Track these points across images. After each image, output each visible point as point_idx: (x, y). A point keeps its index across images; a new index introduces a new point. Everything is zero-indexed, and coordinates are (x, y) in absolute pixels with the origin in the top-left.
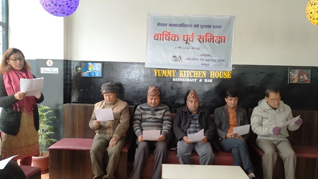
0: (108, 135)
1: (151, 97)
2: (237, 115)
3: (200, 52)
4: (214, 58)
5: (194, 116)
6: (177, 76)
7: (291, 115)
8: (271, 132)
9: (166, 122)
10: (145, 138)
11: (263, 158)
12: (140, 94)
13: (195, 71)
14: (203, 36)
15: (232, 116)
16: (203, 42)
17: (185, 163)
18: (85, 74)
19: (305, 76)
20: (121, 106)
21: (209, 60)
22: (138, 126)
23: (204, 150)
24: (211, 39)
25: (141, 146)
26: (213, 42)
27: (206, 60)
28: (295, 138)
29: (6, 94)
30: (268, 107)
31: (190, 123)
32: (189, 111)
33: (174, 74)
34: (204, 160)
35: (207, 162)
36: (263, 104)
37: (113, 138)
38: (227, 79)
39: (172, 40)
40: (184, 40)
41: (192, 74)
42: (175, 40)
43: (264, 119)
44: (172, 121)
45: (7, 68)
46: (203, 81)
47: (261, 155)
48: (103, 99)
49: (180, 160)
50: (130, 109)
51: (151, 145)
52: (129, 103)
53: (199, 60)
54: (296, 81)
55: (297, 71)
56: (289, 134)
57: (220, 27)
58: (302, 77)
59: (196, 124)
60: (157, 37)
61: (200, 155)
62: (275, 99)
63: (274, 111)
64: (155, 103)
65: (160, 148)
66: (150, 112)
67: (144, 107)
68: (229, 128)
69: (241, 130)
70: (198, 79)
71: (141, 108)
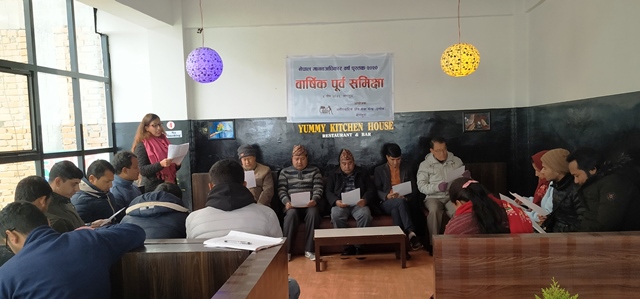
1: (297, 157)
2: (400, 174)
3: (353, 100)
4: (371, 107)
5: (350, 177)
6: (328, 130)
8: (437, 189)
9: (317, 185)
10: (293, 205)
13: (349, 124)
14: (356, 80)
15: (395, 173)
16: (357, 87)
17: (339, 227)
18: (214, 136)
19: (483, 121)
20: (263, 171)
21: (365, 109)
22: (284, 193)
23: (361, 213)
24: (366, 83)
25: (290, 213)
26: (369, 87)
27: (362, 109)
29: (148, 162)
30: (435, 161)
31: (346, 187)
32: (343, 172)
33: (323, 128)
34: (361, 223)
36: (430, 158)
38: (389, 131)
39: (318, 86)
40: (333, 86)
41: (346, 128)
42: (322, 87)
43: (430, 176)
44: (324, 185)
45: (147, 135)
46: (360, 135)
49: (335, 225)
50: (273, 174)
51: (301, 212)
53: (353, 109)
54: (472, 128)
57: (376, 68)
60: (299, 85)
62: (440, 150)
63: (441, 164)
64: (301, 165)
65: (311, 213)
66: (297, 176)
67: (290, 171)
69: (402, 189)
70: (354, 133)
71: (286, 172)
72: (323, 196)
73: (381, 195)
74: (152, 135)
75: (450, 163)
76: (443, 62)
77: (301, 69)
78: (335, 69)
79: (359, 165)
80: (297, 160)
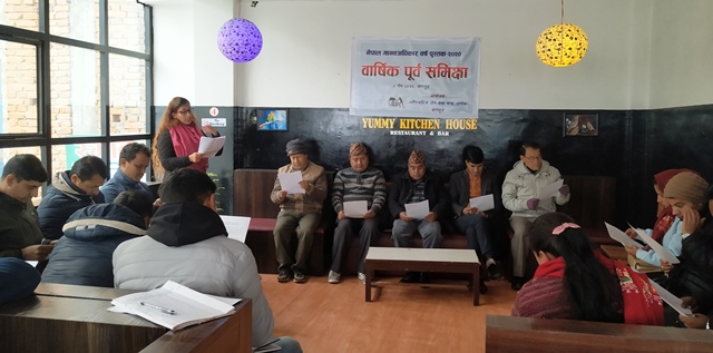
1: (356, 157)
2: (482, 183)
3: (429, 92)
4: (450, 101)
5: (419, 185)
9: (379, 193)
10: (346, 214)
12: (341, 154)
13: (423, 120)
14: (435, 68)
15: (475, 183)
16: (434, 76)
18: (263, 127)
19: (589, 124)
20: (315, 171)
21: (443, 103)
22: (337, 199)
23: (428, 229)
24: (446, 72)
25: (342, 224)
26: (449, 77)
27: (439, 103)
29: (173, 154)
30: (526, 171)
31: (413, 195)
32: (411, 178)
33: (392, 124)
34: (429, 242)
35: (432, 245)
36: (520, 167)
38: (471, 132)
39: (388, 74)
40: (406, 75)
41: (419, 124)
42: (392, 75)
43: (519, 189)
44: (387, 192)
45: (174, 122)
46: (436, 134)
48: (290, 162)
50: (327, 175)
51: (356, 224)
52: (327, 167)
53: (429, 103)
54: (575, 133)
55: (577, 117)
57: (459, 54)
58: (584, 126)
60: (366, 71)
61: (424, 237)
62: (533, 157)
63: (532, 175)
64: (362, 166)
66: (355, 180)
67: (347, 173)
69: (481, 202)
70: (428, 131)
71: (343, 175)
72: (385, 205)
73: (457, 208)
74: (180, 123)
75: (544, 174)
76: (539, 47)
77: (369, 52)
78: (409, 53)
79: (433, 170)
80: (356, 160)
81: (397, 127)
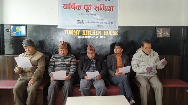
0: (28, 77)
1: (61, 49)
2: (122, 60)
4: (106, 21)
5: (92, 61)
7: (159, 59)
8: (145, 71)
9: (73, 66)
10: (55, 79)
11: (140, 89)
12: (55, 47)
13: (93, 31)
14: (98, 6)
16: (98, 10)
17: (85, 95)
18: (13, 34)
19: (167, 32)
20: (39, 55)
21: (102, 23)
22: (51, 70)
23: (99, 85)
24: (104, 8)
25: (53, 84)
26: (105, 10)
27: (101, 23)
28: (161, 74)
30: (143, 54)
31: (90, 67)
32: (89, 58)
33: (79, 33)
34: (99, 92)
35: (101, 94)
36: (140, 52)
37: (32, 79)
38: (115, 36)
39: (76, 9)
40: (85, 9)
41: (92, 33)
42: (78, 9)
43: (140, 62)
46: (99, 37)
47: (139, 86)
49: (82, 93)
53: (96, 23)
54: (161, 36)
55: (162, 29)
56: (157, 71)
58: (165, 33)
59: (93, 67)
60: (66, 7)
61: (97, 89)
62: (148, 48)
63: (147, 56)
65: (67, 85)
66: (61, 60)
67: (56, 57)
68: (117, 69)
69: (124, 70)
70: (96, 36)
71: (54, 57)
73: (111, 72)
75: (152, 55)
79: (98, 54)
80: (61, 51)
81: (81, 34)
